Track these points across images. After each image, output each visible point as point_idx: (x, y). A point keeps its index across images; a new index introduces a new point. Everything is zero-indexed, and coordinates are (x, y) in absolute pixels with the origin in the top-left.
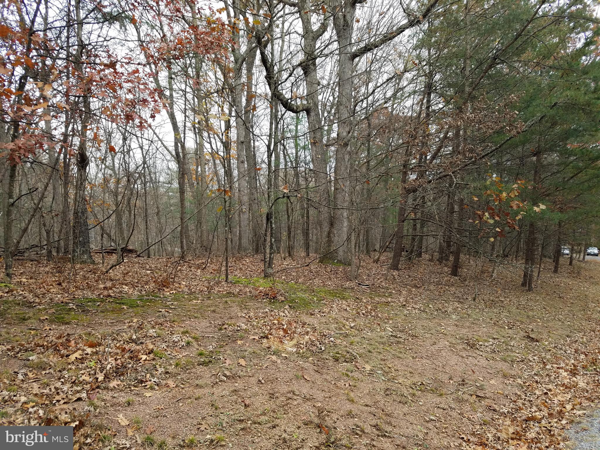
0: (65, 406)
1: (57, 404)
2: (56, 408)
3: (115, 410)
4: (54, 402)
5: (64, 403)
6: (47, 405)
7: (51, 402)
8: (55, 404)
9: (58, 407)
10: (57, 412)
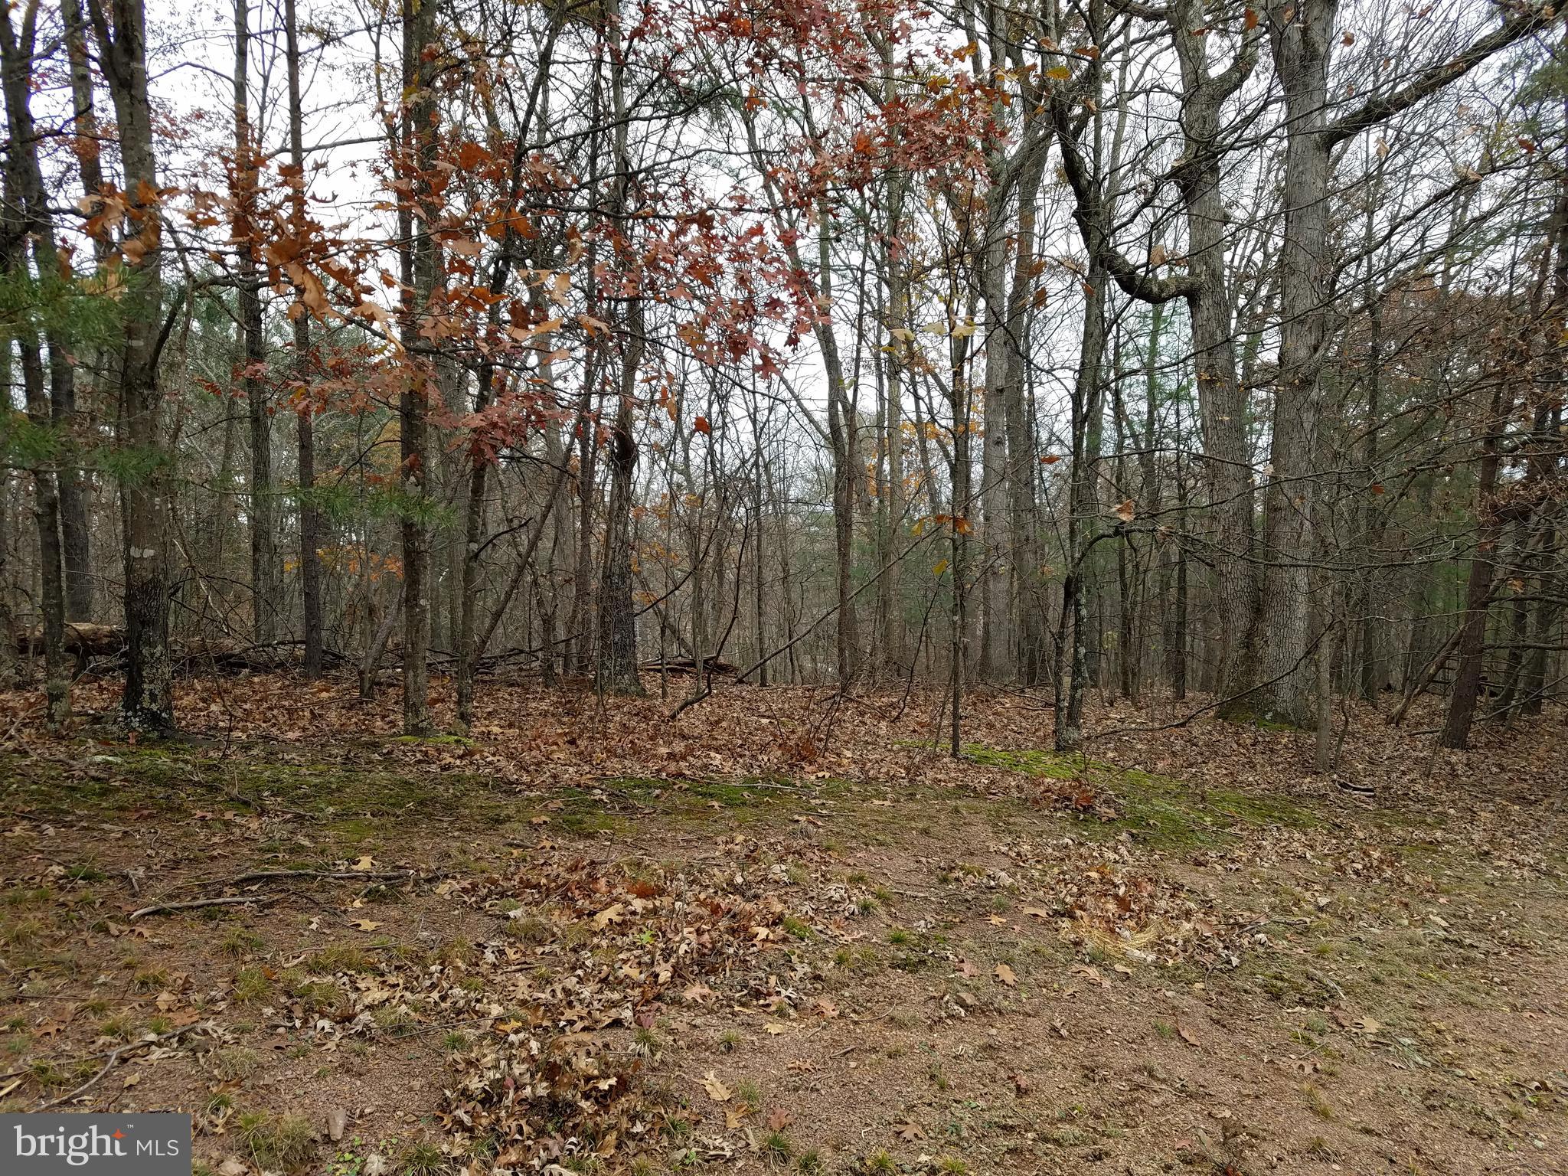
0: (586, 1037)
1: (567, 1029)
2: (566, 1039)
3: (698, 1060)
4: (562, 1024)
5: (584, 1029)
6: (546, 1029)
7: (555, 1022)
8: (562, 1030)
9: (569, 1037)
10: (568, 1049)
